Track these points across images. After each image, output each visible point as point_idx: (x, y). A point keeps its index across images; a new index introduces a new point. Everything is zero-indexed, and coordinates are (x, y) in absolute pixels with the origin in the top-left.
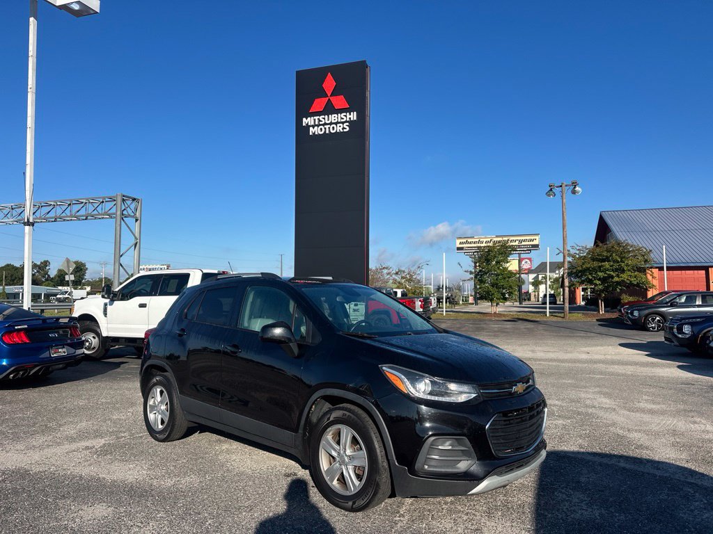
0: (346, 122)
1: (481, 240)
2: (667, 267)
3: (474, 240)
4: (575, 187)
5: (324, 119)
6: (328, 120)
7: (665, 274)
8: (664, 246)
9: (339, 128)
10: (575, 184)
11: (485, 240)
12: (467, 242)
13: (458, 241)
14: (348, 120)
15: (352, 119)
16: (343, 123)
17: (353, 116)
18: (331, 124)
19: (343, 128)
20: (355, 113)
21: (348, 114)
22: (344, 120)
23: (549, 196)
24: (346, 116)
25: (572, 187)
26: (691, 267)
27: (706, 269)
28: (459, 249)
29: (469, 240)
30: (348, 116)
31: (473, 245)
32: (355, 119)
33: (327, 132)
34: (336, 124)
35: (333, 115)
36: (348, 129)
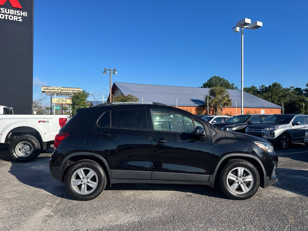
0: (20, 16)
1: (55, 88)
3: (51, 88)
4: (115, 72)
5: (4, 10)
6: (7, 12)
9: (15, 18)
10: (115, 70)
11: (56, 89)
12: (47, 89)
13: (43, 88)
14: (21, 15)
15: (24, 16)
16: (18, 16)
17: (25, 14)
18: (9, 14)
19: (18, 19)
20: (26, 13)
21: (21, 12)
22: (19, 15)
23: (104, 73)
24: (20, 13)
25: (114, 71)
28: (43, 92)
29: (49, 88)
30: (22, 14)
31: (50, 91)
32: (26, 16)
33: (6, 18)
34: (13, 15)
35: (11, 10)
36: (21, 20)
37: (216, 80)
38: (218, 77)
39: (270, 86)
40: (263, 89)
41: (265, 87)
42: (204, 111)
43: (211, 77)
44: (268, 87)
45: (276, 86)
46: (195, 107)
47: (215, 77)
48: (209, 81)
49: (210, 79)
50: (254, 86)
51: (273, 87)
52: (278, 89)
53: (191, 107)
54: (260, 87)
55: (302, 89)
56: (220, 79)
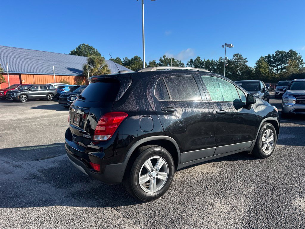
2: (9, 73)
7: (8, 76)
8: (7, 63)
26: (14, 73)
27: (20, 75)
37: (85, 48)
38: (87, 45)
39: (132, 58)
40: (127, 61)
41: (128, 59)
42: (83, 81)
43: (80, 45)
44: (131, 60)
45: (137, 59)
46: (73, 77)
47: (84, 45)
48: (78, 49)
49: (78, 46)
50: (119, 58)
51: (135, 60)
52: (138, 62)
53: (69, 77)
54: (124, 59)
55: (157, 63)
56: (90, 48)
